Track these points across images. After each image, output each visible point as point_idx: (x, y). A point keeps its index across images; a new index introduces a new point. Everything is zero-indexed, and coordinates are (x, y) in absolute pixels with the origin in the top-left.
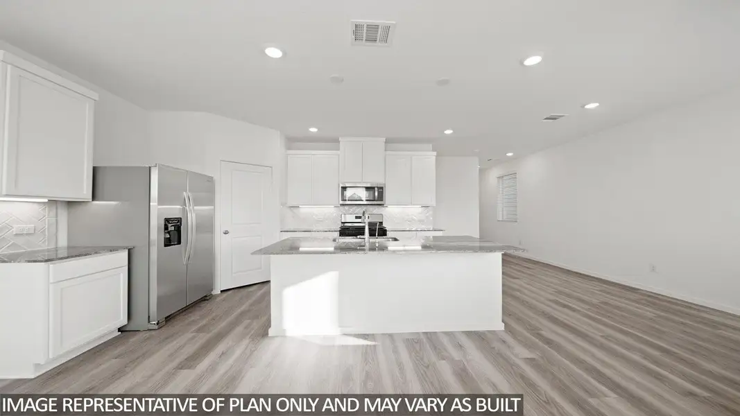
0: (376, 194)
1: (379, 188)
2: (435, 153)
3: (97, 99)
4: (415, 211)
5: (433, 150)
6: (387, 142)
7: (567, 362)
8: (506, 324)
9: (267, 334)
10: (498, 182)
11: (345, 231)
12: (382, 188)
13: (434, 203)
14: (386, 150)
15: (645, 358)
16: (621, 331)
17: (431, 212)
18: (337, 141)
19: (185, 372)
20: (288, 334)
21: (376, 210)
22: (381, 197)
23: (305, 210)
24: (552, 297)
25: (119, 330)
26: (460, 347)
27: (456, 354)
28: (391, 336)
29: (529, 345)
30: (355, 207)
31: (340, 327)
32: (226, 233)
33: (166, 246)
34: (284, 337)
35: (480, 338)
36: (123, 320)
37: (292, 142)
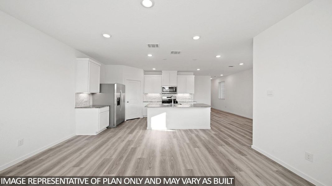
0: (174, 90)
1: (175, 88)
2: (194, 76)
3: (100, 65)
4: (187, 95)
5: (194, 75)
6: (178, 72)
7: (224, 135)
8: (211, 128)
9: (146, 129)
10: (219, 85)
11: (164, 102)
12: (176, 88)
13: (194, 93)
14: (178, 75)
15: (244, 134)
16: (242, 129)
17: (193, 96)
18: (161, 71)
19: (130, 135)
20: (152, 129)
21: (174, 95)
22: (176, 91)
23: (150, 95)
24: (229, 123)
25: (107, 128)
26: (198, 132)
27: (196, 133)
28: (180, 130)
29: (215, 131)
30: (167, 94)
31: (167, 127)
32: (128, 102)
33: (118, 105)
34: (151, 130)
35: (204, 131)
36: (108, 125)
37: (146, 72)
